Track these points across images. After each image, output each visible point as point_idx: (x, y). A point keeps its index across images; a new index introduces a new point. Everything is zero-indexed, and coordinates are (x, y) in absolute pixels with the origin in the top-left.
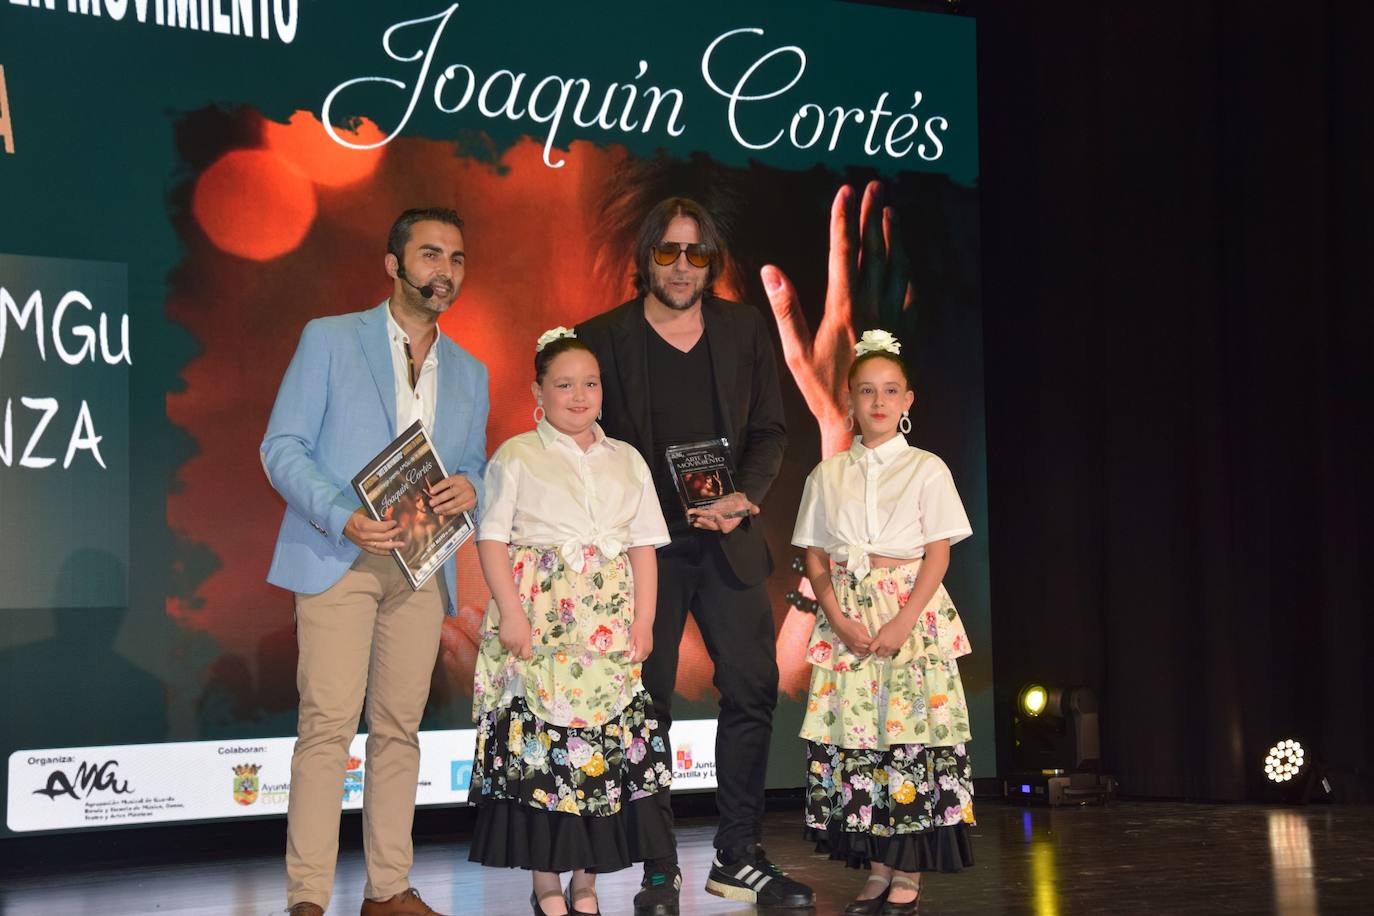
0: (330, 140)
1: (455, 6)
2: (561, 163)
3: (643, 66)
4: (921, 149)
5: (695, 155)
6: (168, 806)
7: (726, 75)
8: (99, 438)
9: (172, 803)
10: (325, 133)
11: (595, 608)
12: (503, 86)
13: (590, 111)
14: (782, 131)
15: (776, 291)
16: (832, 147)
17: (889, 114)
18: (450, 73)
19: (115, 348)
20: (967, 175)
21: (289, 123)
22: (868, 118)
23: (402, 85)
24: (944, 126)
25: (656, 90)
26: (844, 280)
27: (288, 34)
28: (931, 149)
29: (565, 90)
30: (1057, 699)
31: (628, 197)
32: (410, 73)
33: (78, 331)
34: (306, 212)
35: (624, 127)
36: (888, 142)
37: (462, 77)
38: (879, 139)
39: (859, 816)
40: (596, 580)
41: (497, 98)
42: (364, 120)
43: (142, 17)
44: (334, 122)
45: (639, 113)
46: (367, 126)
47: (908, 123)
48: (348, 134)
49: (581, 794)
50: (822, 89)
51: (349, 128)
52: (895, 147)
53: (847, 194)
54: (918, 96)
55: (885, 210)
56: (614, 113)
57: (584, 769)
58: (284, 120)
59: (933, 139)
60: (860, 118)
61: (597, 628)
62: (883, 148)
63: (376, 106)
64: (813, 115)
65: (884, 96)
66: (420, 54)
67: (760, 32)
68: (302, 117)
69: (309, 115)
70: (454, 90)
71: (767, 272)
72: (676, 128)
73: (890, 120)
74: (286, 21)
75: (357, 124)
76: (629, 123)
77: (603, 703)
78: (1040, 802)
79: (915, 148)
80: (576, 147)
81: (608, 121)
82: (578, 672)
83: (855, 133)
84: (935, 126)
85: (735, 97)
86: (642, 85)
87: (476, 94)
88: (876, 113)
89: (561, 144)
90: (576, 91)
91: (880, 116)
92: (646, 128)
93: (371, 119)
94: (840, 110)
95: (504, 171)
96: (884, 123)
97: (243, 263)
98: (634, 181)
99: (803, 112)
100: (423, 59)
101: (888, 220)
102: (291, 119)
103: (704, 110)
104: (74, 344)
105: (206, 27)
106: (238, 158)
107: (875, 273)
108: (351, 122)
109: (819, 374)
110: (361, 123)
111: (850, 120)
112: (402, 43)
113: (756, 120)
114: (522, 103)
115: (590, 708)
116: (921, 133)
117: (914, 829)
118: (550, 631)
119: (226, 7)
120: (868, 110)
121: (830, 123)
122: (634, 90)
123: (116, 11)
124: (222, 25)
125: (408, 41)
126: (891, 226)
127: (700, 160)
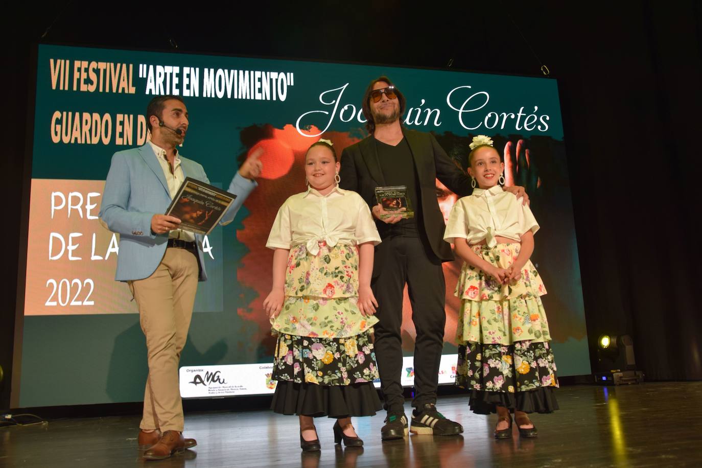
0: (299, 134)
1: (348, 84)
3: (423, 101)
4: (539, 127)
5: (446, 133)
6: (240, 389)
7: (457, 102)
8: (212, 248)
9: (242, 388)
10: (297, 132)
11: (325, 274)
14: (481, 123)
16: (502, 127)
17: (525, 115)
18: (346, 107)
20: (559, 136)
21: (283, 129)
22: (516, 117)
23: (327, 113)
24: (548, 118)
25: (429, 110)
26: (511, 177)
27: (283, 98)
28: (543, 127)
32: (330, 109)
34: (290, 162)
35: (416, 123)
36: (525, 125)
37: (350, 109)
38: (521, 124)
39: (493, 382)
40: (325, 259)
42: (313, 126)
43: (229, 96)
44: (301, 127)
45: (422, 119)
46: (314, 128)
47: (533, 118)
48: (307, 131)
49: (320, 374)
50: (497, 106)
51: (307, 130)
52: (528, 127)
53: (510, 145)
54: (536, 108)
55: (526, 150)
56: (412, 119)
57: (323, 361)
58: (281, 128)
59: (544, 124)
60: (513, 116)
61: (327, 285)
62: (523, 127)
63: (317, 121)
64: (493, 117)
65: (522, 108)
66: (334, 101)
67: (470, 87)
68: (288, 127)
69: (291, 125)
70: (347, 114)
72: (438, 123)
73: (525, 117)
74: (282, 93)
75: (310, 128)
76: (418, 122)
77: (329, 325)
79: (536, 128)
81: (410, 122)
82: (316, 308)
83: (511, 123)
84: (544, 119)
85: (461, 111)
86: (423, 108)
87: (356, 115)
88: (520, 115)
91: (521, 116)
92: (426, 123)
93: (315, 126)
94: (505, 114)
96: (523, 118)
99: (489, 115)
100: (335, 103)
101: (527, 153)
102: (284, 128)
103: (449, 116)
105: (252, 98)
106: (263, 143)
107: (524, 173)
108: (307, 127)
110: (311, 127)
111: (509, 118)
112: (327, 98)
113: (470, 119)
115: (321, 327)
116: (538, 122)
117: (531, 388)
118: (300, 288)
119: (260, 90)
120: (516, 113)
121: (501, 119)
122: (420, 110)
123: (220, 95)
124: (259, 97)
125: (329, 98)
126: (529, 156)
127: (448, 134)
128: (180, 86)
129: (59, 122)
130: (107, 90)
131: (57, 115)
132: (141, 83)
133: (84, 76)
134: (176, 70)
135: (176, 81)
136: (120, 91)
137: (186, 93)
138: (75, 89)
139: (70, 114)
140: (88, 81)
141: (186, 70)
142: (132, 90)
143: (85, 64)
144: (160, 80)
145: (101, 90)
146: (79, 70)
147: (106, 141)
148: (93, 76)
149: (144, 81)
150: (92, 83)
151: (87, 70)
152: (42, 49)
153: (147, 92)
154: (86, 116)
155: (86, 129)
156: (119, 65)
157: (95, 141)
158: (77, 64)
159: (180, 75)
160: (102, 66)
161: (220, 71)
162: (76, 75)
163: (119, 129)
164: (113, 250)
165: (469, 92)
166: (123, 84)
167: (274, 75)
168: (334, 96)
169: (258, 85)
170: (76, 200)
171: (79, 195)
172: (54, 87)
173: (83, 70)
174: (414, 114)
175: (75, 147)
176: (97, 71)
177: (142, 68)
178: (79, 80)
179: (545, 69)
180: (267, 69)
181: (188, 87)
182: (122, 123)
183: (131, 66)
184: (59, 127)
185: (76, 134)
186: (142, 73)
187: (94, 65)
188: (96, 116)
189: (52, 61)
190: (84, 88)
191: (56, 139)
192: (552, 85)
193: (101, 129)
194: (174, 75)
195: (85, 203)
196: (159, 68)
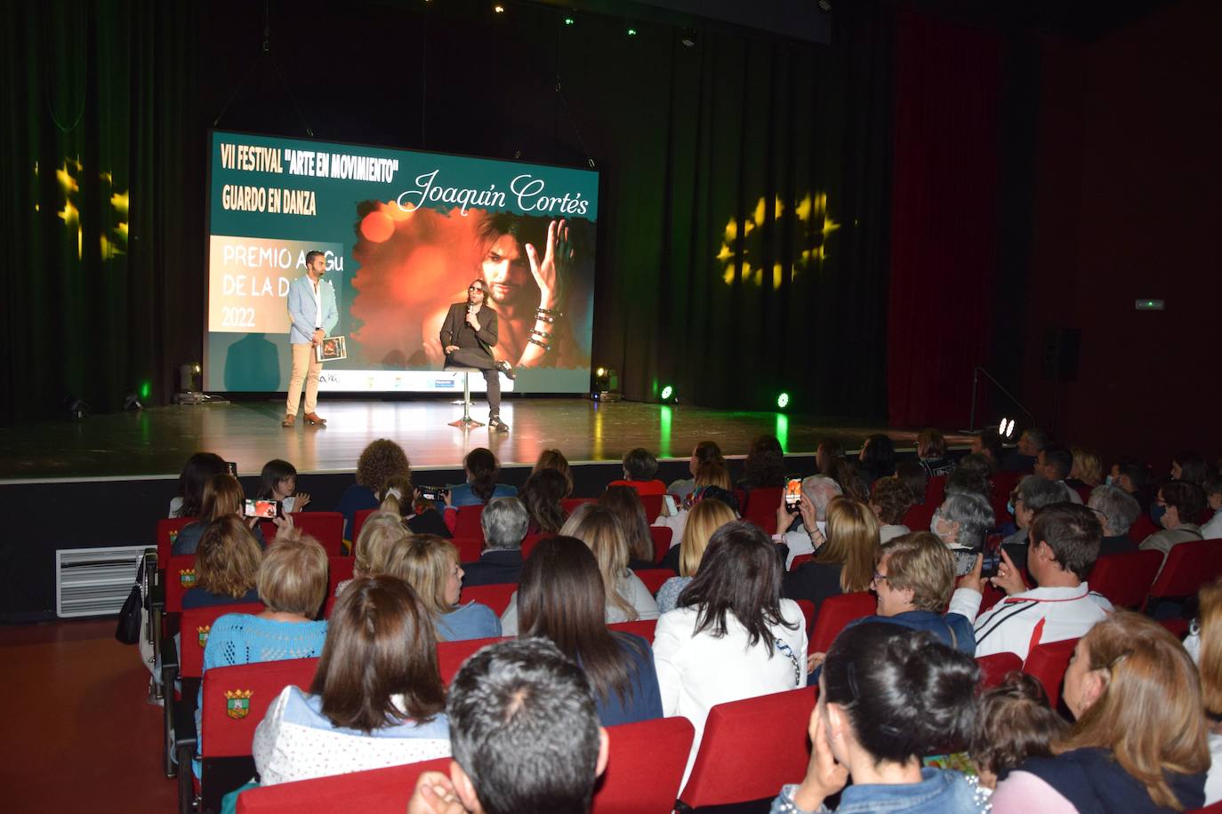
0: (400, 209)
1: (437, 171)
2: (466, 215)
3: (493, 186)
4: (579, 211)
5: (507, 212)
7: (518, 189)
10: (398, 207)
12: (450, 192)
13: (476, 200)
14: (535, 205)
15: (530, 251)
16: (550, 210)
17: (569, 200)
18: (435, 189)
19: (339, 266)
20: (593, 218)
22: (562, 201)
23: (421, 193)
24: (587, 203)
25: (496, 193)
26: (552, 248)
27: (389, 180)
28: (582, 211)
29: (469, 193)
30: (606, 372)
31: (485, 225)
32: (423, 190)
33: (329, 261)
34: (392, 229)
35: (486, 204)
36: (569, 208)
37: (438, 191)
38: (565, 207)
41: (448, 196)
42: (410, 203)
43: (350, 177)
44: (402, 203)
45: (491, 200)
46: (411, 205)
47: (575, 203)
50: (548, 192)
51: (406, 206)
52: (571, 210)
53: (554, 223)
54: (578, 195)
55: (566, 228)
56: (483, 200)
58: (387, 203)
59: (583, 208)
60: (560, 201)
62: (567, 210)
63: (414, 199)
64: (545, 200)
65: (568, 195)
66: (426, 184)
67: (530, 176)
68: (392, 202)
69: (394, 202)
70: (436, 194)
71: (528, 246)
72: (502, 204)
73: (569, 202)
74: (389, 177)
75: (408, 204)
76: (488, 203)
78: (598, 400)
79: (577, 210)
80: (471, 209)
81: (481, 202)
83: (558, 205)
84: (584, 204)
85: (521, 195)
86: (492, 192)
87: (442, 195)
88: (565, 199)
89: (467, 209)
90: (472, 194)
91: (566, 201)
93: (412, 203)
94: (553, 199)
95: (449, 217)
96: (567, 203)
97: (374, 243)
98: (489, 220)
99: (542, 199)
100: (427, 186)
101: (567, 231)
102: (389, 203)
103: (511, 199)
104: (328, 265)
105: (367, 179)
106: (373, 215)
107: (562, 246)
108: (406, 204)
109: (542, 276)
111: (556, 202)
112: (422, 181)
113: (526, 202)
114: (455, 198)
116: (579, 207)
119: (373, 174)
120: (563, 198)
121: (550, 203)
122: (490, 193)
123: (344, 177)
124: (372, 179)
125: (423, 181)
126: (568, 233)
127: (509, 213)
128: (314, 168)
129: (228, 193)
130: (262, 170)
131: (227, 188)
132: (285, 164)
133: (246, 158)
134: (311, 155)
135: (312, 164)
136: (271, 171)
137: (319, 174)
138: (239, 168)
139: (236, 187)
140: (248, 162)
141: (320, 155)
142: (280, 170)
143: (246, 148)
144: (300, 163)
145: (258, 170)
146: (242, 153)
147: (262, 209)
148: (252, 159)
149: (289, 162)
150: (251, 163)
151: (247, 153)
152: (216, 135)
153: (291, 172)
154: (247, 189)
155: (247, 199)
156: (270, 150)
157: (254, 209)
158: (241, 148)
159: (315, 159)
160: (258, 150)
161: (344, 156)
162: (240, 157)
163: (271, 200)
164: (267, 289)
165: (528, 180)
166: (274, 165)
167: (383, 161)
168: (426, 180)
169: (372, 168)
170: (241, 253)
171: (244, 249)
172: (224, 167)
173: (244, 153)
174: (485, 195)
175: (240, 212)
176: (255, 154)
177: (287, 152)
178: (242, 161)
179: (592, 162)
180: (379, 157)
181: (321, 169)
182: (273, 196)
183: (279, 151)
184: (228, 196)
185: (241, 203)
186: (287, 158)
187: (252, 149)
188: (254, 189)
189: (222, 145)
190: (246, 167)
191: (226, 207)
192: (594, 177)
193: (258, 199)
194: (311, 159)
195: (247, 255)
196: (299, 152)
